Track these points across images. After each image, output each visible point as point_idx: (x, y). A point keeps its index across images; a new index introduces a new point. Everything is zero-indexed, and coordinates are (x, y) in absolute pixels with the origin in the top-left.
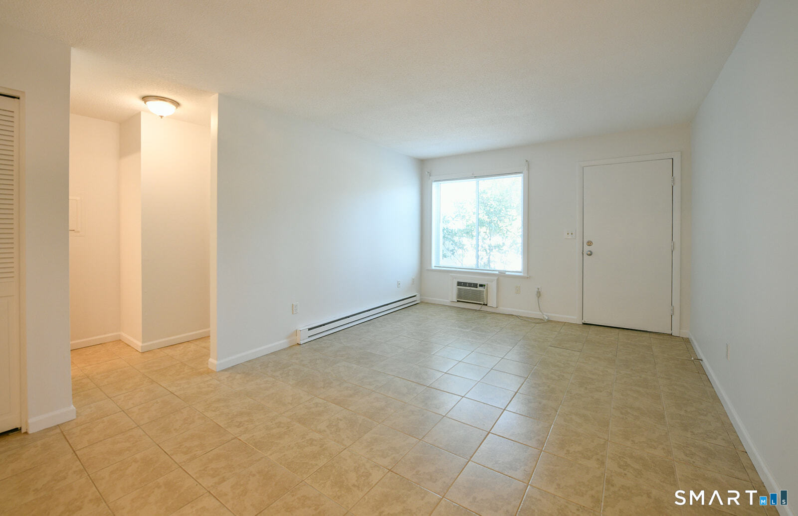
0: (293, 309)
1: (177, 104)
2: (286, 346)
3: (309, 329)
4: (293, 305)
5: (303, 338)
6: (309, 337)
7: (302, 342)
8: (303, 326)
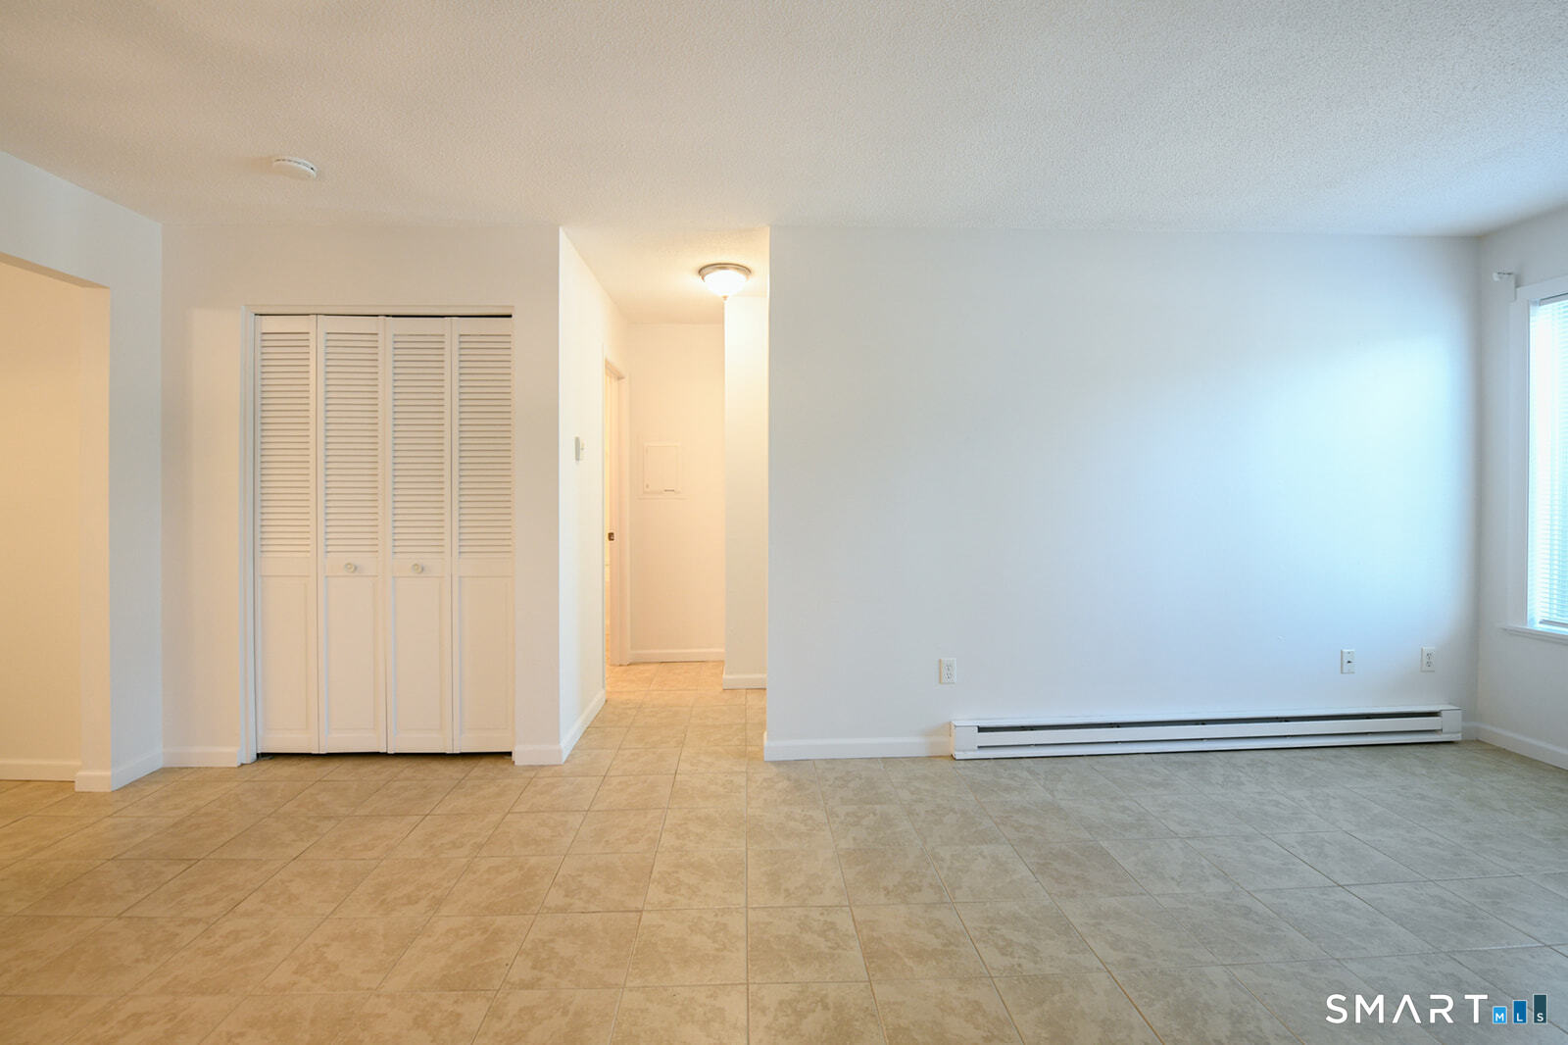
0: (940, 673)
1: (746, 271)
2: (923, 753)
3: (981, 730)
4: (940, 661)
5: (967, 745)
6: (979, 747)
7: (959, 755)
8: (967, 718)
